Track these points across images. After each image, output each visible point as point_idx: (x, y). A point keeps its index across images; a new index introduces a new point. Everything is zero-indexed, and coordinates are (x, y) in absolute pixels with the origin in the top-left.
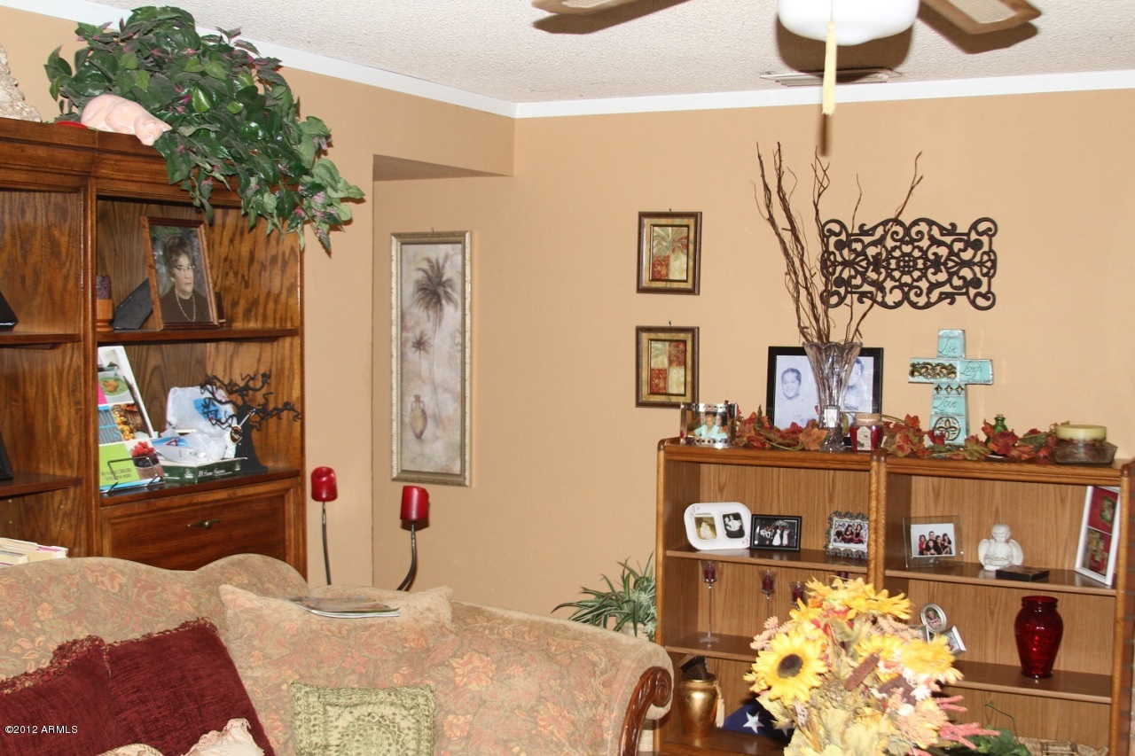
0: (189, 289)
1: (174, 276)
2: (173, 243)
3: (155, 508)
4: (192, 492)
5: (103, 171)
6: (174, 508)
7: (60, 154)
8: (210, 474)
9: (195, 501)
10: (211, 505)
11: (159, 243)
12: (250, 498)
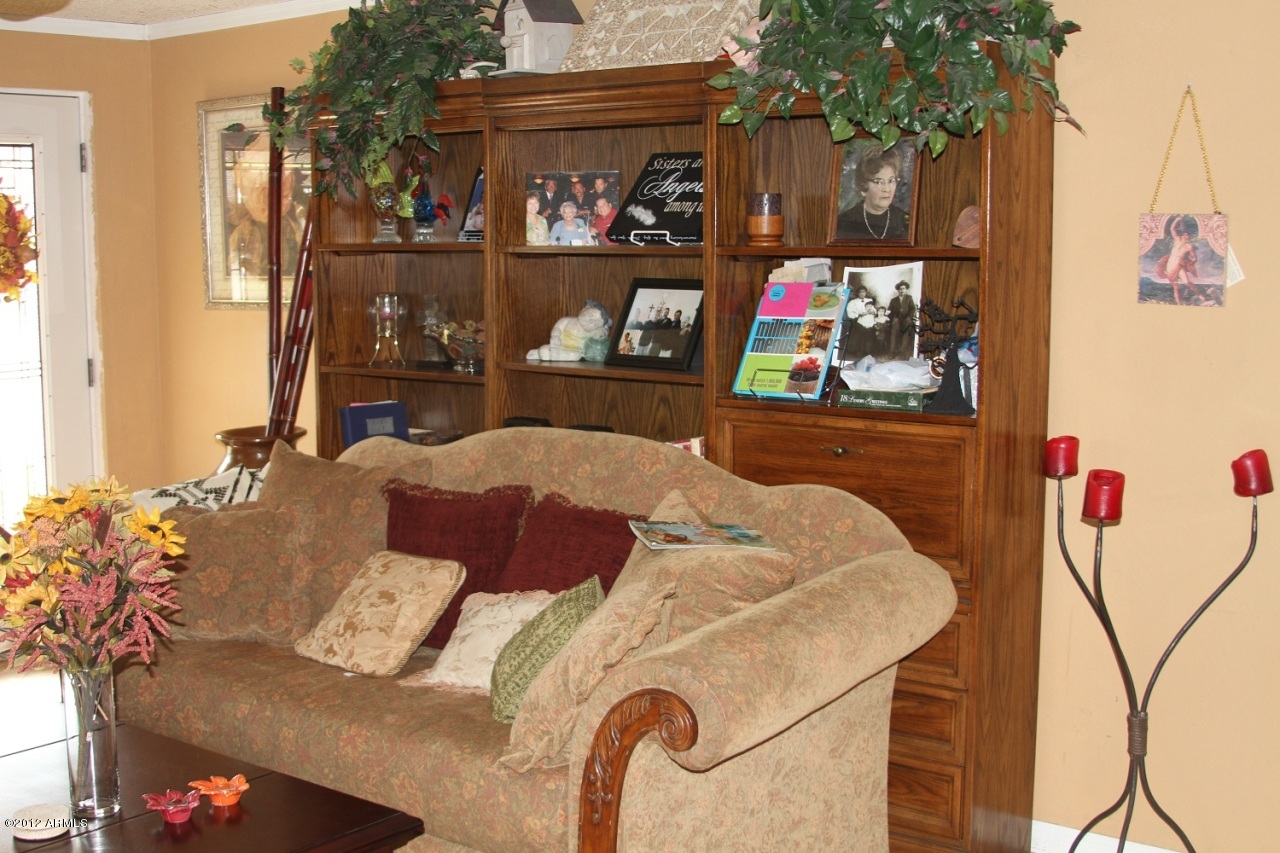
0: (886, 204)
1: (866, 190)
2: (875, 155)
3: (773, 420)
4: (820, 414)
5: (716, 97)
6: (795, 425)
7: (670, 89)
8: (861, 401)
9: (821, 423)
10: (848, 432)
11: (854, 157)
12: (902, 437)
